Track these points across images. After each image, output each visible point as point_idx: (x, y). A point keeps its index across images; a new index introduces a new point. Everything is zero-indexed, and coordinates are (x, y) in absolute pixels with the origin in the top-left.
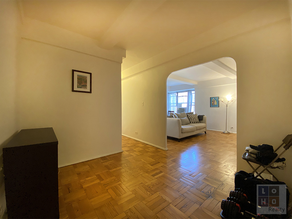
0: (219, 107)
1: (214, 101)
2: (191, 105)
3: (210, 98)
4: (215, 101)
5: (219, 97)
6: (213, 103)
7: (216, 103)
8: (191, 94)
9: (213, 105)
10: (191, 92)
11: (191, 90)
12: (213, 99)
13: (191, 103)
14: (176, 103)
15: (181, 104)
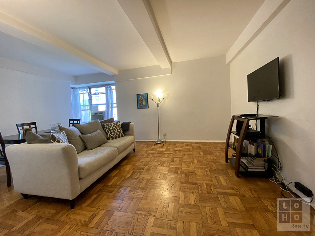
0: (148, 108)
1: (142, 99)
2: (112, 107)
3: (137, 95)
4: (144, 100)
5: (147, 94)
6: (140, 102)
7: (144, 103)
8: (111, 90)
9: (141, 105)
10: (110, 87)
11: (110, 84)
12: (141, 96)
13: (112, 103)
14: (88, 104)
15: (97, 106)
